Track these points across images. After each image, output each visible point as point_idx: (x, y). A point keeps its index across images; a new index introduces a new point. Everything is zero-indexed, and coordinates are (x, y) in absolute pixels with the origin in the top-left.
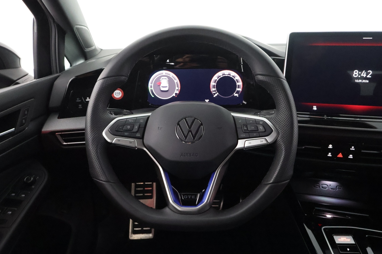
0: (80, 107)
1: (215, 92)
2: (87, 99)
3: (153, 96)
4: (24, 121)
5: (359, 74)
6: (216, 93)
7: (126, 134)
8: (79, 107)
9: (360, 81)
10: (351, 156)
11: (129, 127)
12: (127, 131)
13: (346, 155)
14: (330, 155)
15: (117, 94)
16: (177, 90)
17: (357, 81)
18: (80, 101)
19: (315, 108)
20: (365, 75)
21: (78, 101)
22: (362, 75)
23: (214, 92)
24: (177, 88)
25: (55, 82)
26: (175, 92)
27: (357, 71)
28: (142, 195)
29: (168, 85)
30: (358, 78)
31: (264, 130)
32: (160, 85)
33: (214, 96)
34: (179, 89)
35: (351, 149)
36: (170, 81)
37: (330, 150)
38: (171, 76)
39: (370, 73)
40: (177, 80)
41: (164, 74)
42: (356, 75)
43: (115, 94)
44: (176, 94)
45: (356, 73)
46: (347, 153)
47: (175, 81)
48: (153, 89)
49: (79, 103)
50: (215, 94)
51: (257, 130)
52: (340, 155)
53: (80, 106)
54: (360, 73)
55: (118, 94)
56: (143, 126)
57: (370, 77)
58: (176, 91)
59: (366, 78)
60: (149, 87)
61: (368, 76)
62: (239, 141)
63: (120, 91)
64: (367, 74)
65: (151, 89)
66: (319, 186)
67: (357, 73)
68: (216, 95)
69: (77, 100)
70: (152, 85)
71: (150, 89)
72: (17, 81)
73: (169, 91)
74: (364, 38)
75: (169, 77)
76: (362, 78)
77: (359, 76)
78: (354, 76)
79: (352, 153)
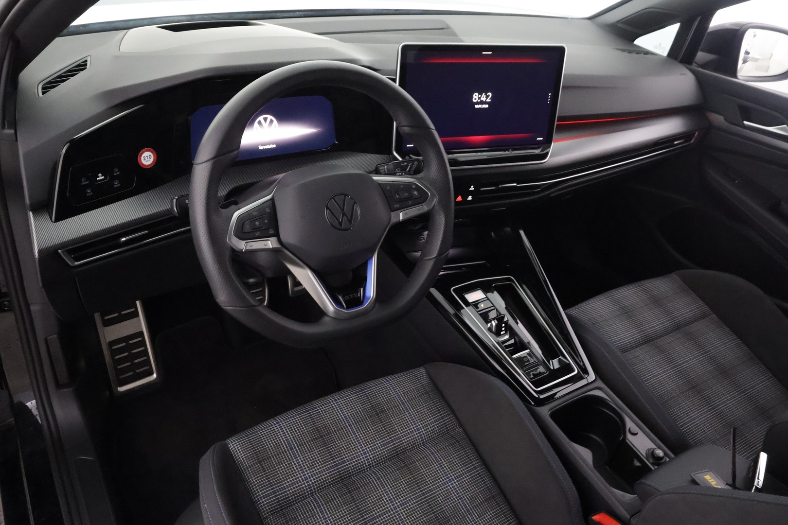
0: (89, 193)
2: (98, 177)
5: (479, 98)
8: (87, 195)
9: (480, 106)
10: (470, 198)
11: (258, 223)
13: (465, 197)
15: (146, 157)
17: (477, 106)
18: (87, 182)
20: (484, 99)
21: (84, 183)
22: (482, 99)
27: (477, 94)
28: (116, 315)
30: (478, 103)
31: (419, 196)
35: (470, 189)
39: (489, 95)
42: (475, 99)
43: (144, 160)
45: (476, 97)
46: (466, 194)
49: (86, 187)
51: (411, 197)
53: (89, 191)
54: (480, 96)
55: (148, 158)
59: (485, 103)
61: (489, 100)
64: (487, 97)
69: (82, 182)
74: (483, 53)
76: (482, 103)
77: (479, 101)
78: (474, 101)
79: (471, 193)
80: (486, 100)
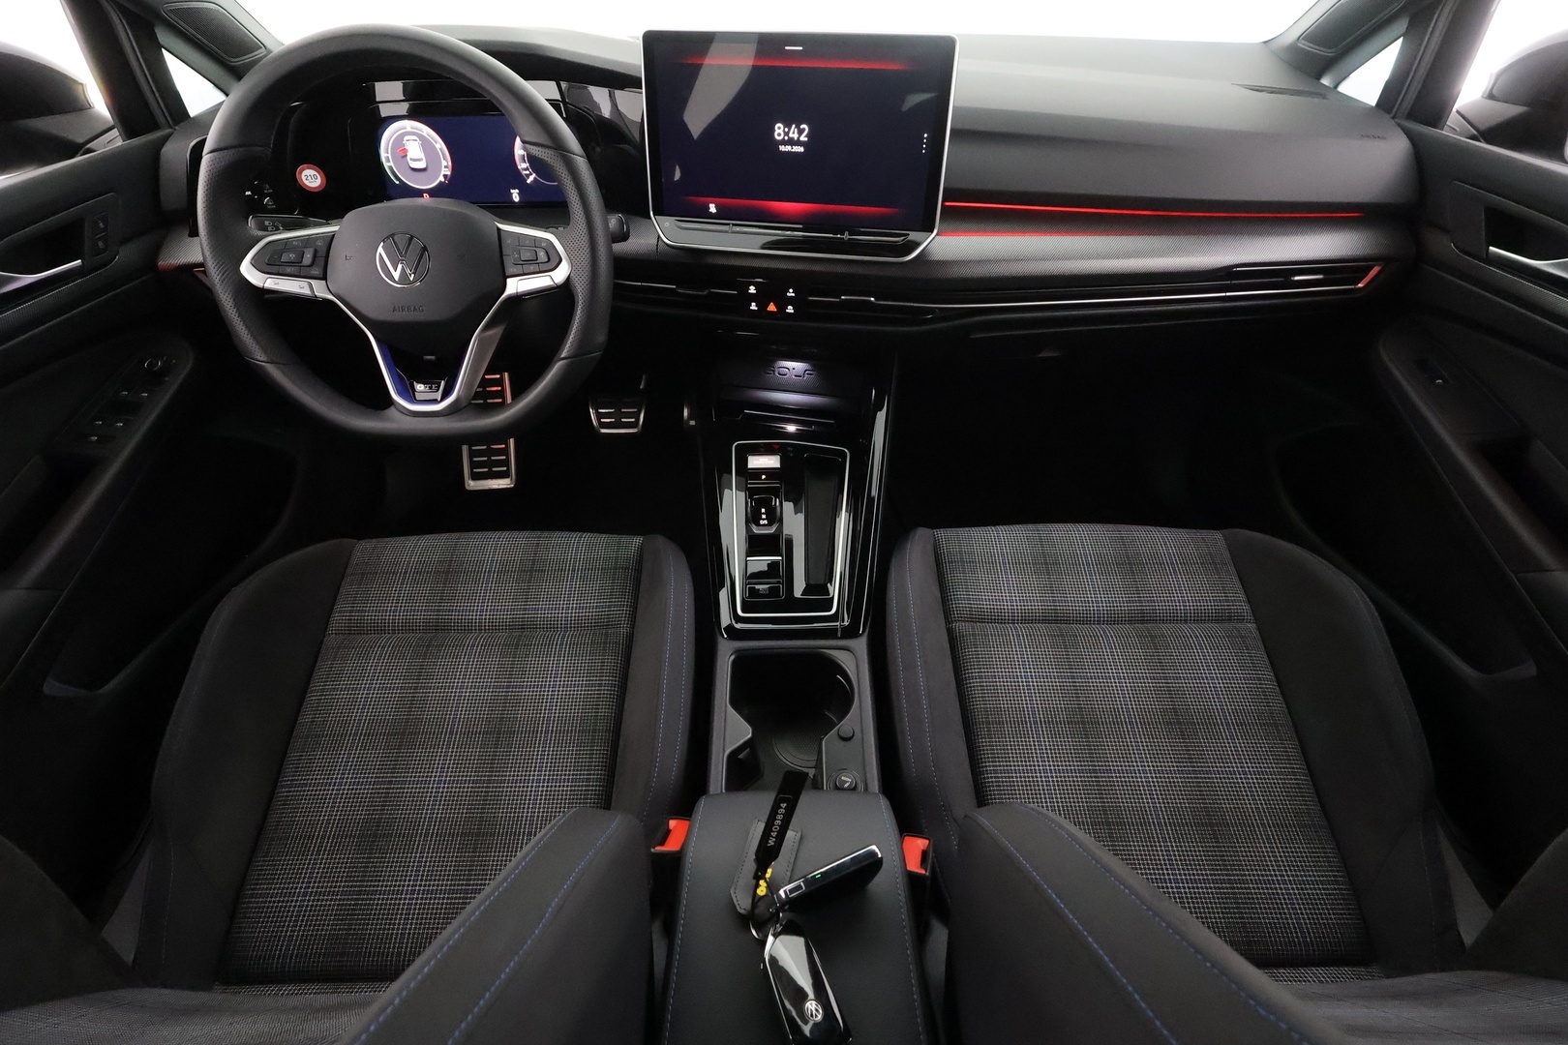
1: (528, 172)
3: (397, 182)
4: (101, 244)
5: (787, 134)
6: (531, 174)
7: (289, 270)
9: (788, 148)
10: (790, 309)
11: (292, 256)
12: (290, 263)
13: (782, 307)
14: (753, 307)
15: (309, 178)
16: (445, 167)
17: (782, 148)
19: (713, 209)
20: (796, 136)
22: (791, 135)
23: (525, 172)
24: (444, 163)
25: (163, 150)
26: (443, 173)
27: (781, 125)
29: (422, 156)
30: (784, 143)
31: (546, 260)
32: (406, 156)
33: (528, 181)
34: (450, 164)
35: (788, 294)
36: (426, 145)
37: (753, 298)
38: (425, 134)
39: (804, 129)
40: (440, 144)
41: (409, 129)
42: (779, 135)
44: (445, 176)
45: (779, 130)
46: (782, 303)
47: (438, 146)
48: (392, 164)
50: (528, 176)
51: (534, 260)
52: (772, 307)
54: (787, 130)
55: (311, 178)
56: (322, 252)
57: (806, 139)
58: (443, 169)
59: (798, 143)
60: (383, 160)
61: (803, 138)
62: (508, 280)
63: (316, 170)
64: (801, 132)
65: (388, 164)
66: (774, 371)
67: (781, 131)
68: (531, 178)
70: (389, 155)
71: (386, 165)
72: (88, 146)
73: (429, 170)
74: (787, 48)
75: (421, 137)
76: (791, 142)
77: (786, 138)
78: (777, 137)
79: (790, 302)
80: (798, 138)
